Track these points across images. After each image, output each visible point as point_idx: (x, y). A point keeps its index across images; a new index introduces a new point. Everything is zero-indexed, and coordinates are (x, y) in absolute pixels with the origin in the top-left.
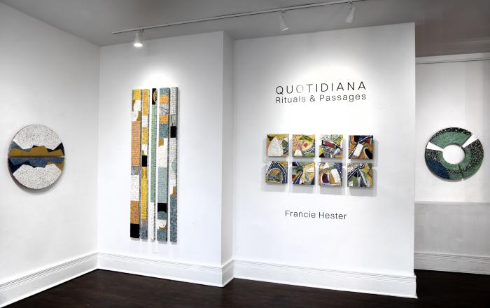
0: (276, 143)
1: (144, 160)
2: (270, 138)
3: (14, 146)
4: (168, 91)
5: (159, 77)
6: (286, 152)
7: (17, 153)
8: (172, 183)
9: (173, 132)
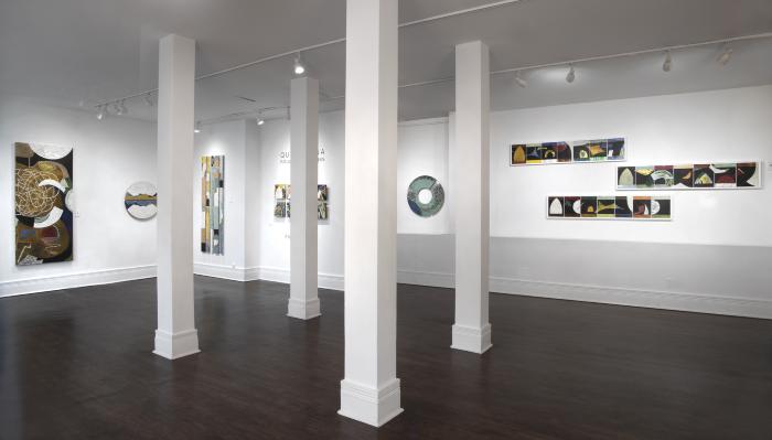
0: (279, 190)
1: (208, 201)
2: (277, 187)
3: (128, 195)
4: (218, 158)
5: (215, 149)
6: (285, 197)
7: (129, 198)
8: (221, 217)
9: (221, 184)
